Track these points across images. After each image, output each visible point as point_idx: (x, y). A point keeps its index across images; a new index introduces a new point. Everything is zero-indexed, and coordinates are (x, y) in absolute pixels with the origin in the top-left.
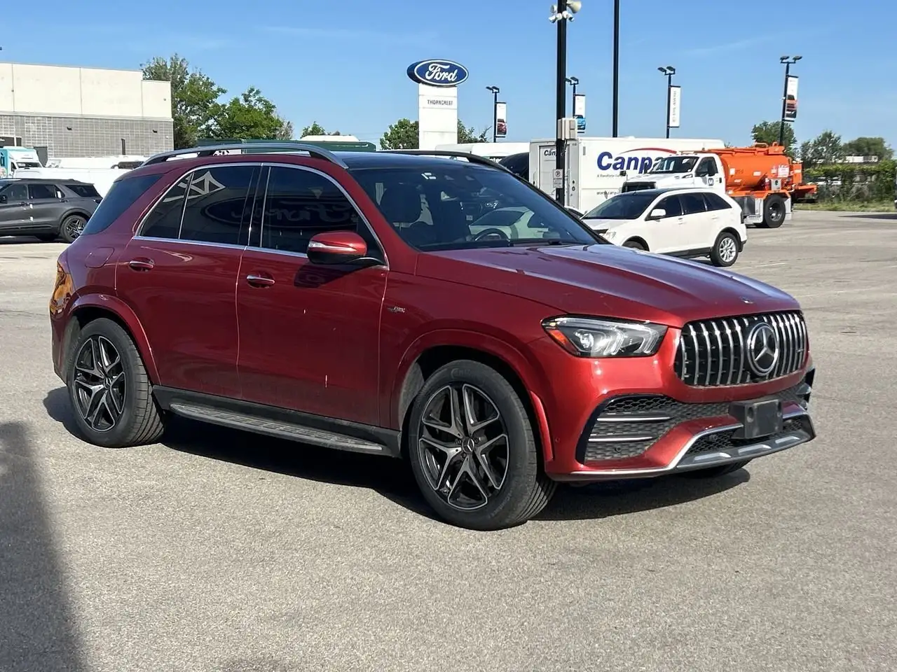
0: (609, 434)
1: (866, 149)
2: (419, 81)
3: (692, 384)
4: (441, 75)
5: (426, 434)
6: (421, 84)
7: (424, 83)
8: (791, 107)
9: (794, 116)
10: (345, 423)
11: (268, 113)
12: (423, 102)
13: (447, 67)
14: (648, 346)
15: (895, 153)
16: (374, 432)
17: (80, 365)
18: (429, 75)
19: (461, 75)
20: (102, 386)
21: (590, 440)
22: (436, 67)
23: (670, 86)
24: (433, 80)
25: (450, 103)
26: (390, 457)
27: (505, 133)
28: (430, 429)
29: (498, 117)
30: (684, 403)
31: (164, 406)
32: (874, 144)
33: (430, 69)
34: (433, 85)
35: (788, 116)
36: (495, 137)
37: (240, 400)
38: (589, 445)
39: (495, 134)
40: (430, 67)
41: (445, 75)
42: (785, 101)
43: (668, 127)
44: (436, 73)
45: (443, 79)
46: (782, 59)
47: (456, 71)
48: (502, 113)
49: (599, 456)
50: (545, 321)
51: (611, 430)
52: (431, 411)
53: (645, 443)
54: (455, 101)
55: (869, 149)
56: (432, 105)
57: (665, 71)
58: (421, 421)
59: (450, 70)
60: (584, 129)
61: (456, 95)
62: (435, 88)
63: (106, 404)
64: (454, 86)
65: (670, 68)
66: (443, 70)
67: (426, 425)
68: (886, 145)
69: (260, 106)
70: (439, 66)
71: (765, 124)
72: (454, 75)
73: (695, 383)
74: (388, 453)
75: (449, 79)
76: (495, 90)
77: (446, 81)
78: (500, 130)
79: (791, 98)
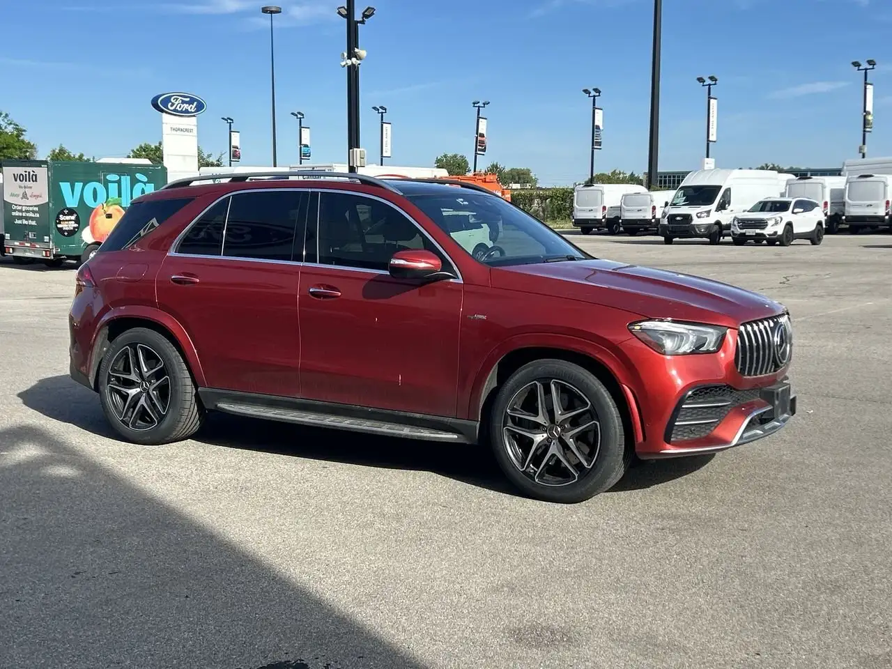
0: (687, 418)
1: (517, 177)
2: (162, 111)
3: (744, 374)
4: (182, 106)
5: (510, 423)
6: (164, 114)
7: (166, 112)
8: (482, 142)
9: (484, 150)
10: (418, 416)
11: (18, 136)
12: (166, 129)
13: (188, 99)
14: (712, 344)
15: (539, 181)
16: (451, 423)
17: (114, 370)
18: (171, 106)
19: (200, 107)
20: (138, 390)
21: (676, 424)
22: (177, 99)
23: (382, 123)
24: (175, 110)
25: (191, 131)
26: (465, 444)
27: (239, 158)
28: (513, 418)
29: (233, 144)
30: (738, 390)
31: (208, 406)
32: (523, 174)
33: (172, 100)
34: (175, 115)
35: (480, 150)
36: (231, 161)
37: (299, 398)
38: (675, 428)
39: (230, 158)
40: (173, 98)
41: (186, 106)
42: (477, 138)
43: (382, 156)
44: (177, 104)
45: (184, 110)
46: (474, 103)
47: (195, 103)
48: (236, 140)
49: (679, 437)
50: (631, 324)
51: (688, 415)
52: (515, 404)
53: (712, 425)
54: (195, 129)
55: (519, 178)
56: (175, 132)
57: (378, 110)
58: (506, 412)
59: (190, 103)
60: (309, 156)
61: (196, 124)
62: (177, 117)
63: (145, 405)
64: (194, 116)
65: (382, 108)
66: (183, 102)
67: (510, 415)
68: (531, 174)
69: (10, 129)
70: (180, 98)
71: (445, 156)
72: (193, 106)
73: (746, 374)
74: (462, 441)
75: (190, 110)
76: (229, 121)
77: (187, 111)
78: (235, 155)
79: (482, 135)
